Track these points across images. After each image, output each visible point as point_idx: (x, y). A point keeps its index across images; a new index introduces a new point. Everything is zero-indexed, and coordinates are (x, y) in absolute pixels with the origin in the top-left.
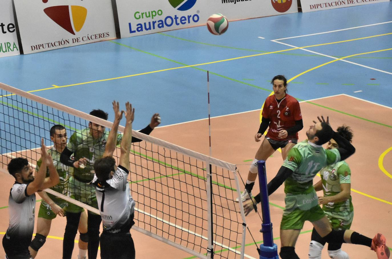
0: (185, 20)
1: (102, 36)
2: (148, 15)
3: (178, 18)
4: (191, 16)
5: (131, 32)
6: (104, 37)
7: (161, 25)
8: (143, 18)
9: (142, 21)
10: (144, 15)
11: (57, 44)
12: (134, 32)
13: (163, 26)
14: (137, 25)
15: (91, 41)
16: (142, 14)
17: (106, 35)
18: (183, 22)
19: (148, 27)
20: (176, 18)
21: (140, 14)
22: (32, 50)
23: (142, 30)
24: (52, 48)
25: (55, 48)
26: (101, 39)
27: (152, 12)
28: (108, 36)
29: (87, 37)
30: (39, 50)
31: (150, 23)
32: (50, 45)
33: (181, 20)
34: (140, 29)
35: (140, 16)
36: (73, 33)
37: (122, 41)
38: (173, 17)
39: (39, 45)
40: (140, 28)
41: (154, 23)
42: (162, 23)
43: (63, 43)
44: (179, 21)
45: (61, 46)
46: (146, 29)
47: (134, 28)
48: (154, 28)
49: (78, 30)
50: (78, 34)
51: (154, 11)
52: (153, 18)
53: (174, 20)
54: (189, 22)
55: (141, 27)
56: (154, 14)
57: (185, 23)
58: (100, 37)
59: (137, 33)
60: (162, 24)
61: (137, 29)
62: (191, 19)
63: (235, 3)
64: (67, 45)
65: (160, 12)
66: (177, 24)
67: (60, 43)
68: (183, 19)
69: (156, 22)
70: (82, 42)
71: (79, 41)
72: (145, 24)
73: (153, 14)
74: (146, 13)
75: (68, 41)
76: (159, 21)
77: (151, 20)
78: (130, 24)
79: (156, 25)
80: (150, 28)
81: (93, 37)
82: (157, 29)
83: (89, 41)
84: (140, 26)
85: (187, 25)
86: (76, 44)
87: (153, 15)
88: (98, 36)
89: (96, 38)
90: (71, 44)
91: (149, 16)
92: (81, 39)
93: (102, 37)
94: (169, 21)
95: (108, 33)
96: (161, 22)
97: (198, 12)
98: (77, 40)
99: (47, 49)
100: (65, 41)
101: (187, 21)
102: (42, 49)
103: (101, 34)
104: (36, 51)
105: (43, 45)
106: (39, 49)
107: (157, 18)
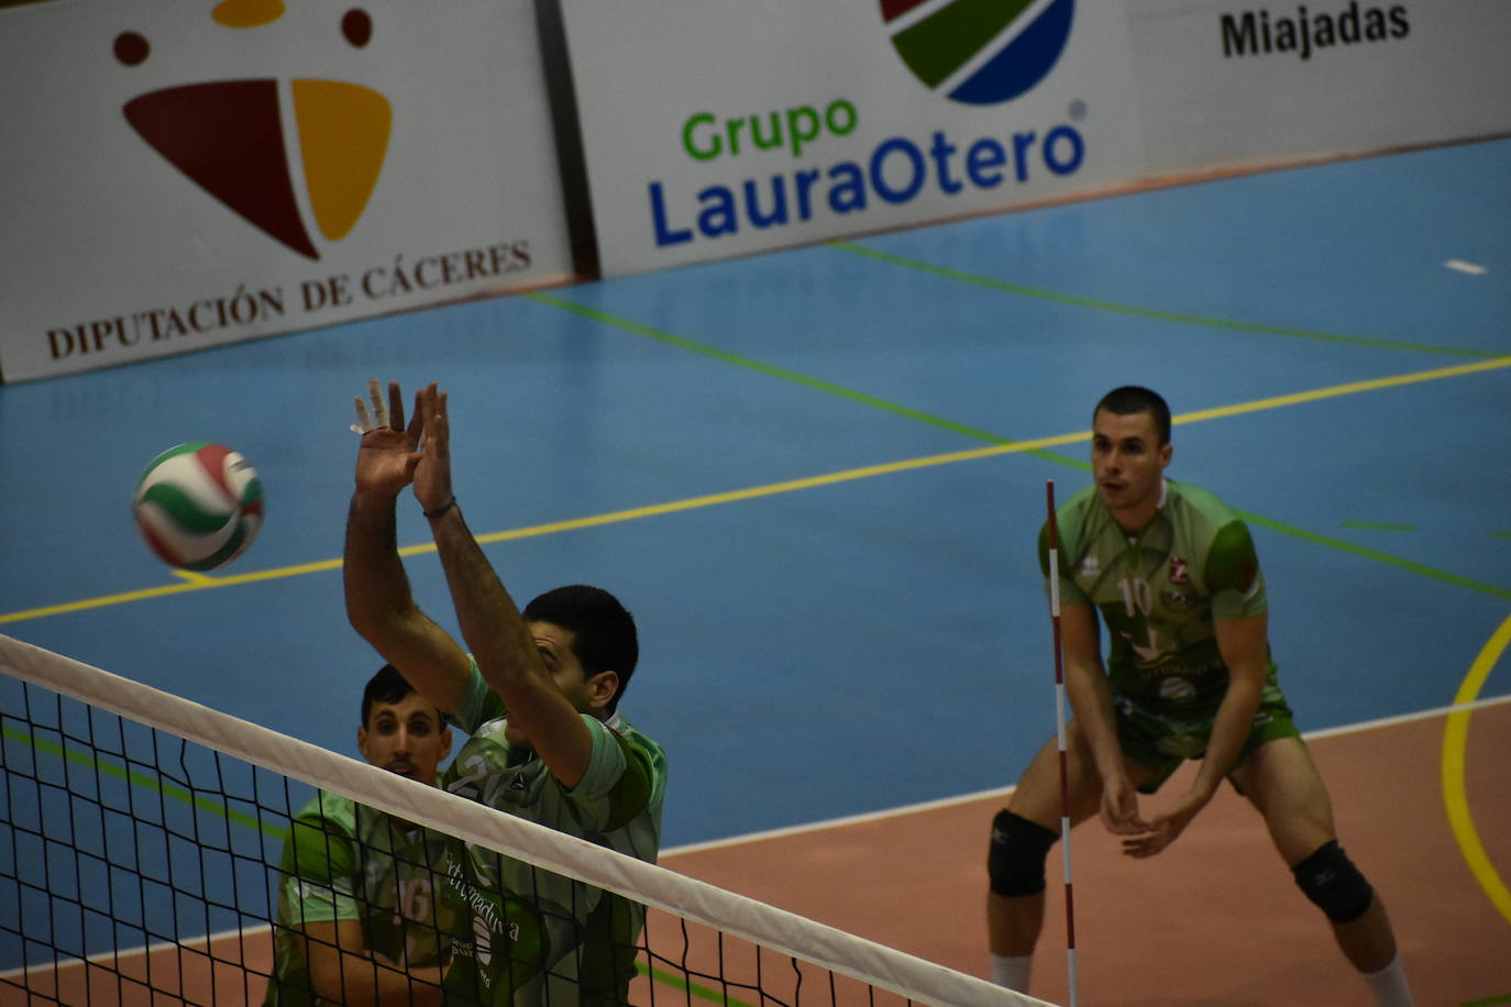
0: (999, 158)
1: (487, 264)
2: (767, 134)
3: (951, 150)
4: (1031, 138)
5: (665, 237)
6: (496, 269)
7: (847, 197)
8: (735, 149)
9: (729, 172)
10: (745, 135)
11: (207, 317)
12: (684, 236)
13: (859, 202)
14: (704, 196)
15: (418, 296)
16: (733, 127)
17: (510, 258)
18: (987, 173)
19: (766, 206)
20: (942, 149)
21: (720, 128)
22: (55, 353)
23: (730, 226)
24: (175, 342)
25: (193, 340)
26: (480, 283)
27: (793, 115)
28: (520, 262)
29: (390, 275)
30: (94, 358)
31: (778, 183)
32: (163, 323)
33: (973, 165)
34: (717, 221)
35: (716, 140)
36: (306, 248)
37: (607, 296)
38: (925, 145)
39: (95, 327)
40: (719, 211)
41: (805, 181)
42: (857, 185)
43: (244, 309)
44: (957, 168)
45: (233, 332)
46: (758, 220)
47: (682, 214)
48: (805, 213)
49: (336, 229)
50: (338, 257)
51: (808, 111)
52: (797, 151)
53: (931, 165)
54: (1022, 174)
55: (728, 207)
56: (804, 124)
57: (995, 181)
58: (476, 273)
59: (701, 247)
60: (853, 187)
61: (704, 221)
62: (1034, 154)
63: (1306, 54)
64: (271, 323)
65: (841, 118)
66: (950, 187)
67: (226, 312)
68: (985, 155)
69: (814, 175)
70: (361, 306)
71: (341, 298)
72: (750, 188)
73: (796, 126)
74: (755, 121)
75: (273, 294)
76: (834, 172)
77: (784, 163)
78: (656, 192)
79: (819, 192)
80: (780, 215)
81: (432, 273)
82: (825, 219)
83: (402, 300)
84: (715, 201)
85: (1009, 192)
86: (327, 314)
87: (796, 137)
88: (461, 267)
89: (447, 279)
90: (295, 316)
91: (777, 141)
92: (354, 288)
93: (483, 273)
94: (897, 170)
95: (520, 248)
96: (845, 178)
97: (1078, 109)
98: (333, 291)
99: (145, 346)
100: (258, 300)
101: (1008, 170)
102: (113, 350)
103: (481, 256)
104: (76, 361)
105: (119, 323)
106: (99, 345)
107: (824, 153)
